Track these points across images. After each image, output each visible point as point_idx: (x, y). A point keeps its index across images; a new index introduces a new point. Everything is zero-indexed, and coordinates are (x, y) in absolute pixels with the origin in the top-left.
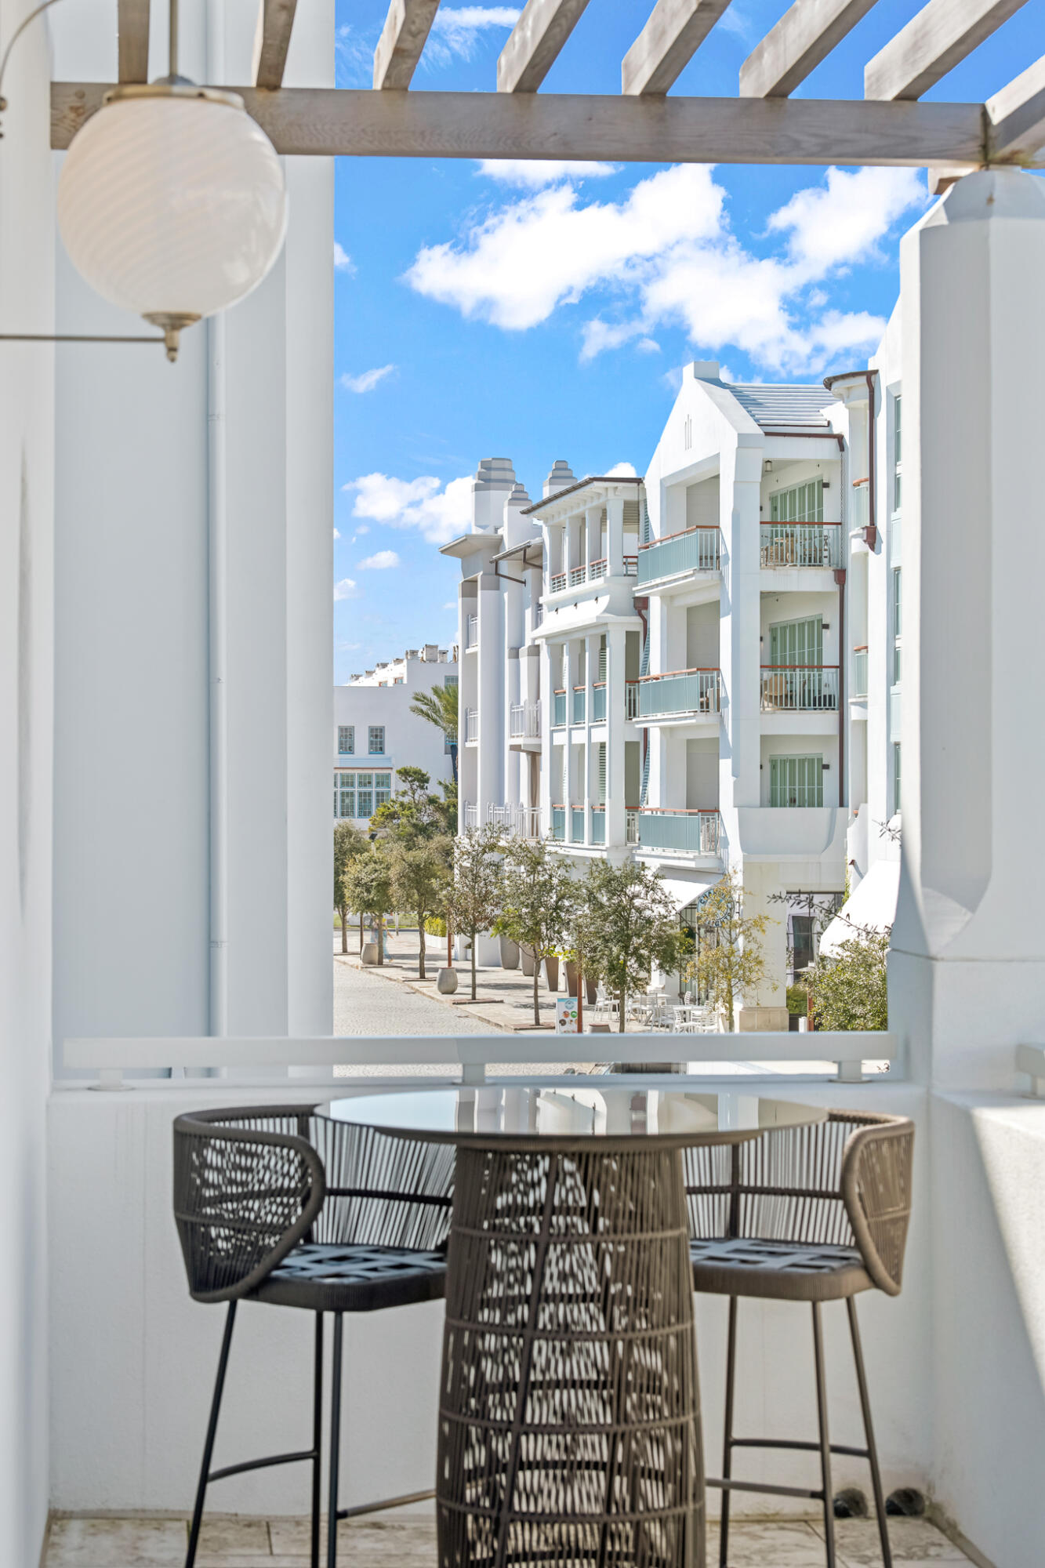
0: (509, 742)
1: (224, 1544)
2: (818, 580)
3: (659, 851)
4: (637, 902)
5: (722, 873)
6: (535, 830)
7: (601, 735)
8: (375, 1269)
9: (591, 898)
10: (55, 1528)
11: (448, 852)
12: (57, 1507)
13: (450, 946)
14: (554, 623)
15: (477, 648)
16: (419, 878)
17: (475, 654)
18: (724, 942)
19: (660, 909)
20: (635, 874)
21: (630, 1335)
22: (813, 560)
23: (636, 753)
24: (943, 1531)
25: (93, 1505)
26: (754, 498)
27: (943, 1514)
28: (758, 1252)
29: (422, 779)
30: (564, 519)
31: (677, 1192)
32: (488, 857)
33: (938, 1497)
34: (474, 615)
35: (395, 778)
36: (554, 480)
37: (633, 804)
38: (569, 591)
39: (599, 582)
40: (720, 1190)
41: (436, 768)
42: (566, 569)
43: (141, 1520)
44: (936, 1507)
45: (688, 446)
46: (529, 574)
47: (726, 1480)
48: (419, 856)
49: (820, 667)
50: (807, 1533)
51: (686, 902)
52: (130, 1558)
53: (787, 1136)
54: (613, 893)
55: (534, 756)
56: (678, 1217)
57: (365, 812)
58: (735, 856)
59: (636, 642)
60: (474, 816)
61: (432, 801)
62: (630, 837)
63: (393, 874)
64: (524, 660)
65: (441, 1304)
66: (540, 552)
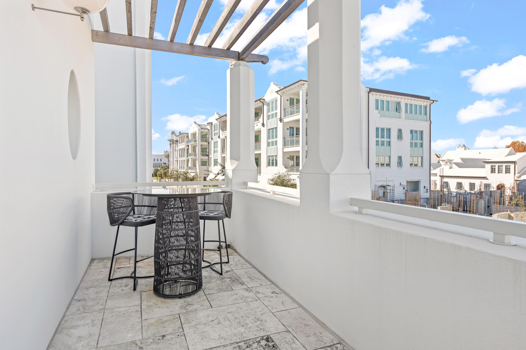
0: (174, 160)
1: (122, 262)
2: (206, 143)
3: (190, 170)
4: (188, 175)
5: (196, 172)
6: (177, 169)
7: (184, 159)
8: (144, 219)
9: (183, 175)
10: (92, 262)
11: (168, 171)
12: (93, 258)
13: (168, 180)
14: (179, 148)
15: (171, 150)
16: (165, 173)
17: (171, 151)
18: (197, 179)
19: (190, 176)
20: (188, 173)
21: (189, 229)
22: (206, 141)
23: (188, 161)
24: (234, 250)
25: (100, 257)
26: (200, 135)
27: (233, 248)
28: (209, 213)
29: (166, 164)
30: (180, 137)
31: (197, 204)
32: (172, 171)
33: (233, 245)
34: (171, 147)
35: (163, 164)
36: (179, 133)
37: (187, 166)
38: (181, 144)
39: (184, 143)
40: (202, 204)
41: (167, 163)
42: (181, 142)
43: (108, 259)
44: (232, 247)
45: (193, 130)
46: (177, 143)
47: (203, 249)
48: (165, 171)
49: (207, 152)
50: (215, 252)
51: (193, 175)
52: (104, 267)
53: (214, 194)
54: (185, 175)
55: (177, 161)
56: (197, 208)
57: (160, 167)
58: (198, 171)
59: (188, 150)
60: (171, 167)
61: (167, 166)
62: (187, 169)
63: (162, 173)
64: (176, 152)
65: (155, 224)
66: (178, 141)
